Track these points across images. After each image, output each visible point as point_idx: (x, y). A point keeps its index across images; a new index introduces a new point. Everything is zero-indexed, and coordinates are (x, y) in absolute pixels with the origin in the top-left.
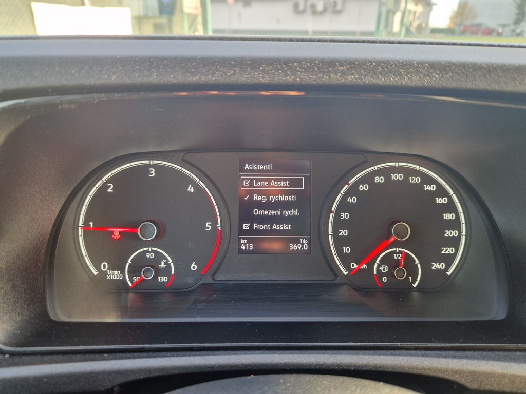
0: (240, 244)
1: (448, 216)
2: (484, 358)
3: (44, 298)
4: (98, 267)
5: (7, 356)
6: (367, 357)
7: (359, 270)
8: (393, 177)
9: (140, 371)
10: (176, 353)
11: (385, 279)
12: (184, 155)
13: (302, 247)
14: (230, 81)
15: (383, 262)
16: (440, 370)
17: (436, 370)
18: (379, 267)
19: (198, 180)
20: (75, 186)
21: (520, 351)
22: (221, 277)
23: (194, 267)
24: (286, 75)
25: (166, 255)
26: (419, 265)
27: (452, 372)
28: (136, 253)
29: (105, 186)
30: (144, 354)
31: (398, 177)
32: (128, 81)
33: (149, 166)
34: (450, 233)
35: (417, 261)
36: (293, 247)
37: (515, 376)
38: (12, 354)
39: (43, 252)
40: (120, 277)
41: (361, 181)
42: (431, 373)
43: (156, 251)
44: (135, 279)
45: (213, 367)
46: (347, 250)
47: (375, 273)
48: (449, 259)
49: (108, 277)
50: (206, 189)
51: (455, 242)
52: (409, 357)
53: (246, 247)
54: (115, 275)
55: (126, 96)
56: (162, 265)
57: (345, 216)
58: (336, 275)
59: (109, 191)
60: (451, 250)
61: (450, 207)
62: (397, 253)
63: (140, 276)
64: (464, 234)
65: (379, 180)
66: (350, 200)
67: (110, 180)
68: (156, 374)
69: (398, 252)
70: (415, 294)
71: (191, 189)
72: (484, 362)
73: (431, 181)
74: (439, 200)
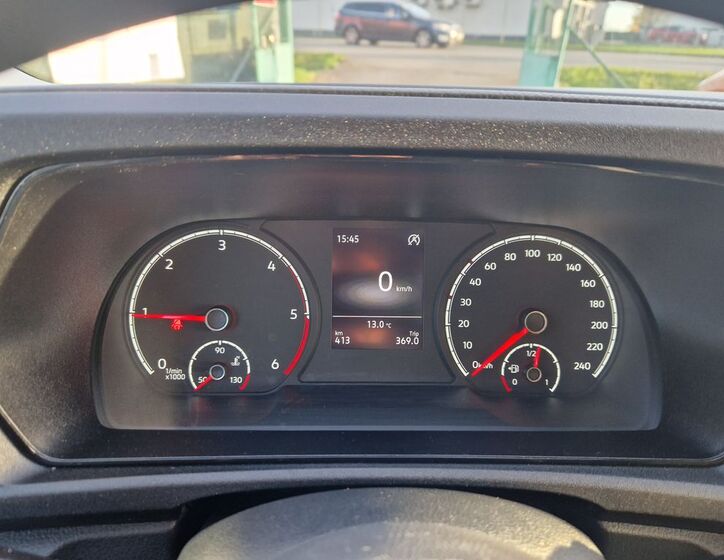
0: (334, 337)
1: (596, 304)
2: (624, 474)
3: (92, 401)
4: (153, 365)
5: (54, 468)
6: (485, 471)
7: (482, 370)
8: (528, 253)
9: (214, 486)
10: (256, 466)
11: (515, 382)
12: (263, 224)
13: (412, 341)
14: (324, 144)
15: (512, 360)
16: (571, 487)
17: (565, 487)
18: (508, 366)
19: (281, 255)
20: (126, 261)
21: (668, 466)
22: (310, 377)
23: (275, 365)
24: (391, 138)
25: (241, 350)
26: (558, 365)
27: (586, 489)
28: (202, 347)
29: (162, 262)
30: (219, 467)
31: (534, 253)
32: (204, 142)
33: (219, 237)
34: (597, 325)
35: (556, 360)
36: (400, 341)
37: (660, 496)
38: (60, 466)
39: (89, 344)
40: (182, 377)
41: (487, 258)
42: (560, 491)
43: (228, 345)
44: (202, 380)
45: (301, 482)
46: (468, 345)
47: (503, 374)
48: (596, 357)
49: (167, 377)
50: (292, 267)
51: (604, 336)
52: (534, 472)
53: (341, 340)
54: (176, 375)
55: (199, 159)
56: (236, 363)
57: (466, 302)
58: (453, 376)
59: (167, 268)
60: (598, 347)
61: (599, 292)
62: (530, 349)
63: (208, 376)
64: (616, 325)
65: (509, 257)
66: (473, 282)
67: (168, 255)
68: (234, 490)
69: (532, 348)
70: (553, 401)
71: (272, 267)
72: (624, 479)
73: (576, 259)
74: (585, 284)
